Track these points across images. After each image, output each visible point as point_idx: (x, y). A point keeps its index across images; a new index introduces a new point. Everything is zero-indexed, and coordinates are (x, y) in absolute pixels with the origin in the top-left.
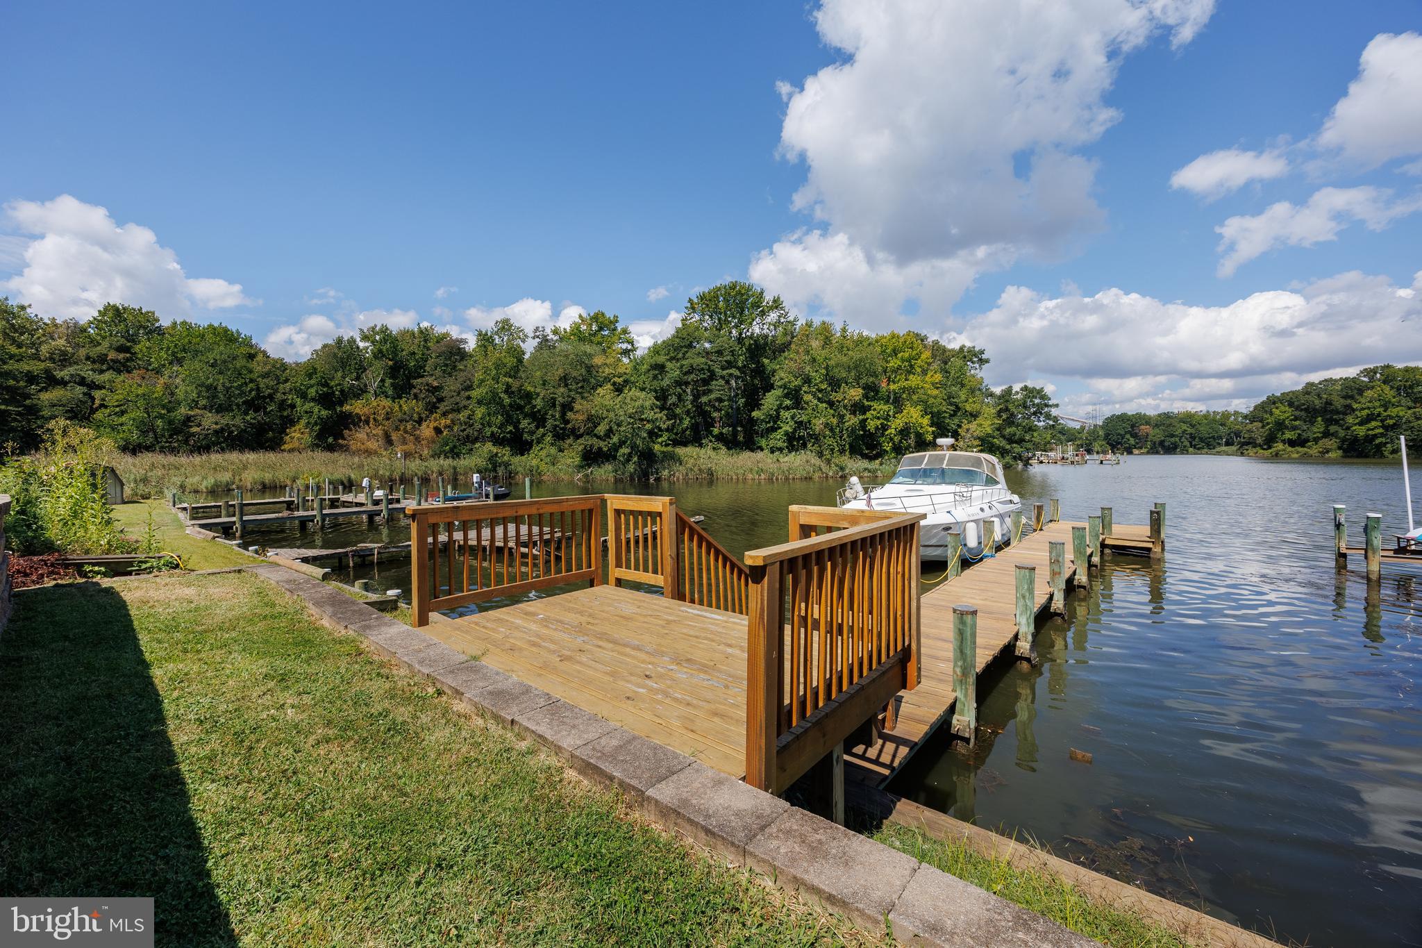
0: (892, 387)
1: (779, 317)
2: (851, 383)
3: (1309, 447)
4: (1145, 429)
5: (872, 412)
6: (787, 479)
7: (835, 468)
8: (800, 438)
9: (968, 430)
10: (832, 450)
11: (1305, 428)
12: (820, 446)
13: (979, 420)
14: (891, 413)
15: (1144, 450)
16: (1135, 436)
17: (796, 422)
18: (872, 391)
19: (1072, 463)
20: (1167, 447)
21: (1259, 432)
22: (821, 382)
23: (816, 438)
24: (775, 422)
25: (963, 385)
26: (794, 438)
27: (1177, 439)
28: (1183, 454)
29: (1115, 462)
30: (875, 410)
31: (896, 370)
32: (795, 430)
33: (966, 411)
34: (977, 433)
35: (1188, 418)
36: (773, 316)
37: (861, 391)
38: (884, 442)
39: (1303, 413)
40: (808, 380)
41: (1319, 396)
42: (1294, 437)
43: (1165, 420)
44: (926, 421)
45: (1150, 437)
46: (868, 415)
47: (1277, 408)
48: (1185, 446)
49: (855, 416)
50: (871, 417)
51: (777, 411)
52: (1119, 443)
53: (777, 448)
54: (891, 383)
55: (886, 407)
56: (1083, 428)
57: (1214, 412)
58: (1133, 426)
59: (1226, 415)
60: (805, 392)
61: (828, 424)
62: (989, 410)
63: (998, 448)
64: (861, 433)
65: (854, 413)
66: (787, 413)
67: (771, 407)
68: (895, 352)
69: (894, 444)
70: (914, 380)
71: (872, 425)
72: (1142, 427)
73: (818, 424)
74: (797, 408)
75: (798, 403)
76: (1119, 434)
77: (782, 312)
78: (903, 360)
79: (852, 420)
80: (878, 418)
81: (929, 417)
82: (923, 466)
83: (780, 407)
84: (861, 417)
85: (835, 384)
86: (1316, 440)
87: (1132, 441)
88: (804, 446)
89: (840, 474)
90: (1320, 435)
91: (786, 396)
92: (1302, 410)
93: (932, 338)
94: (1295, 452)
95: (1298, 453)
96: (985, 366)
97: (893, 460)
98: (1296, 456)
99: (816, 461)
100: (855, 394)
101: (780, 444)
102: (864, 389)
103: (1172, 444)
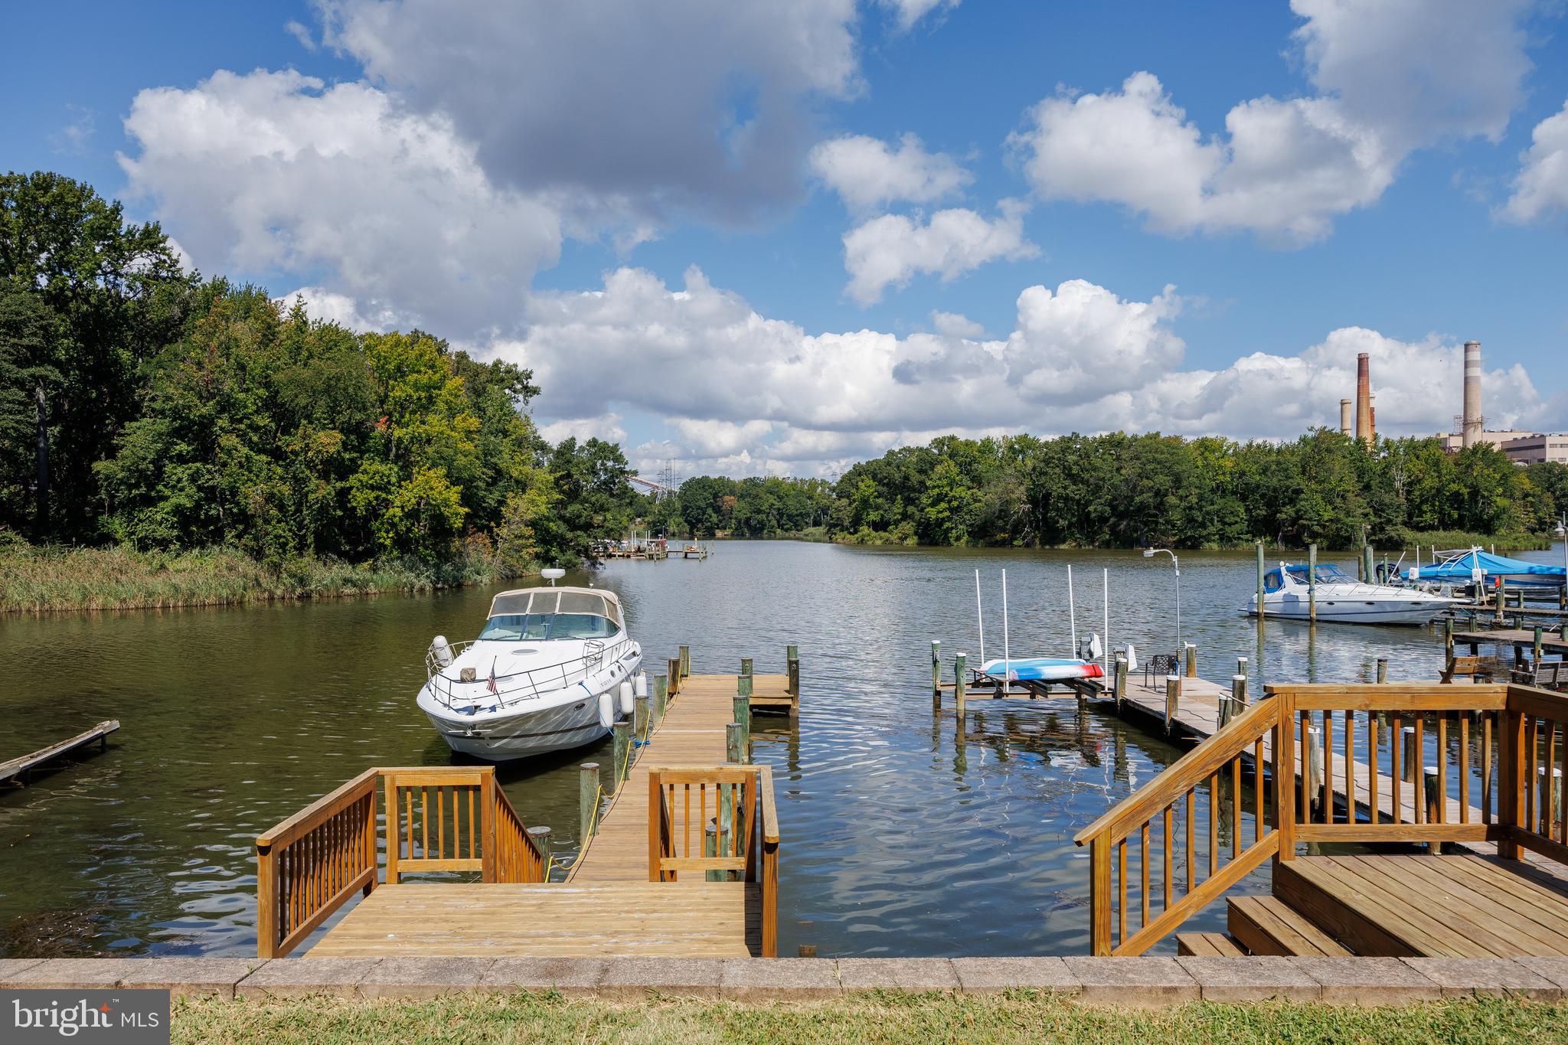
0: (398, 433)
1: (156, 265)
2: (318, 419)
3: (891, 532)
4: (729, 500)
5: (360, 476)
6: (188, 607)
7: (288, 581)
8: (211, 520)
9: (515, 510)
10: (283, 546)
11: (887, 507)
12: (256, 539)
13: (531, 494)
14: (394, 480)
15: (728, 532)
16: (718, 510)
17: (200, 488)
18: (358, 435)
19: (651, 557)
20: (752, 529)
21: (845, 510)
22: (257, 412)
23: (244, 520)
24: (151, 487)
25: (505, 433)
26: (196, 520)
27: (764, 516)
28: (769, 538)
29: (702, 555)
30: (365, 472)
31: (402, 405)
32: (198, 506)
33: (511, 477)
34: (529, 516)
35: (775, 487)
36: (141, 263)
37: (339, 436)
38: (379, 530)
39: (885, 489)
40: (227, 405)
41: (898, 467)
42: (878, 519)
43: (752, 489)
44: (454, 495)
45: (735, 513)
46: (353, 481)
47: (863, 481)
48: (773, 527)
49: (328, 482)
50: (358, 484)
51: (158, 463)
52: (700, 521)
53: (154, 540)
54: (393, 425)
55: (383, 468)
56: (654, 496)
57: (801, 480)
58: (715, 496)
59: (813, 484)
60: (221, 429)
61: (273, 495)
62: (544, 476)
63: (555, 537)
64: (339, 513)
65: (324, 476)
66: (180, 470)
67: (142, 453)
68: (400, 372)
69: (397, 533)
70: (435, 423)
71: (360, 500)
72: (726, 498)
73: (253, 495)
74: (205, 461)
75: (206, 450)
76: (699, 508)
77: (163, 257)
78: (417, 387)
79: (321, 490)
80: (372, 488)
81: (460, 488)
82: (528, 612)
83: (162, 455)
84: (339, 485)
85: (287, 419)
86: (897, 523)
87: (715, 518)
88: (218, 537)
89: (299, 591)
90: (899, 517)
91: (179, 433)
92: (884, 485)
93: (454, 347)
94: (878, 538)
95: (881, 538)
96: (534, 400)
97: (397, 563)
98: (879, 542)
99: (248, 566)
100: (328, 441)
101: (162, 532)
102: (342, 431)
103: (759, 522)
